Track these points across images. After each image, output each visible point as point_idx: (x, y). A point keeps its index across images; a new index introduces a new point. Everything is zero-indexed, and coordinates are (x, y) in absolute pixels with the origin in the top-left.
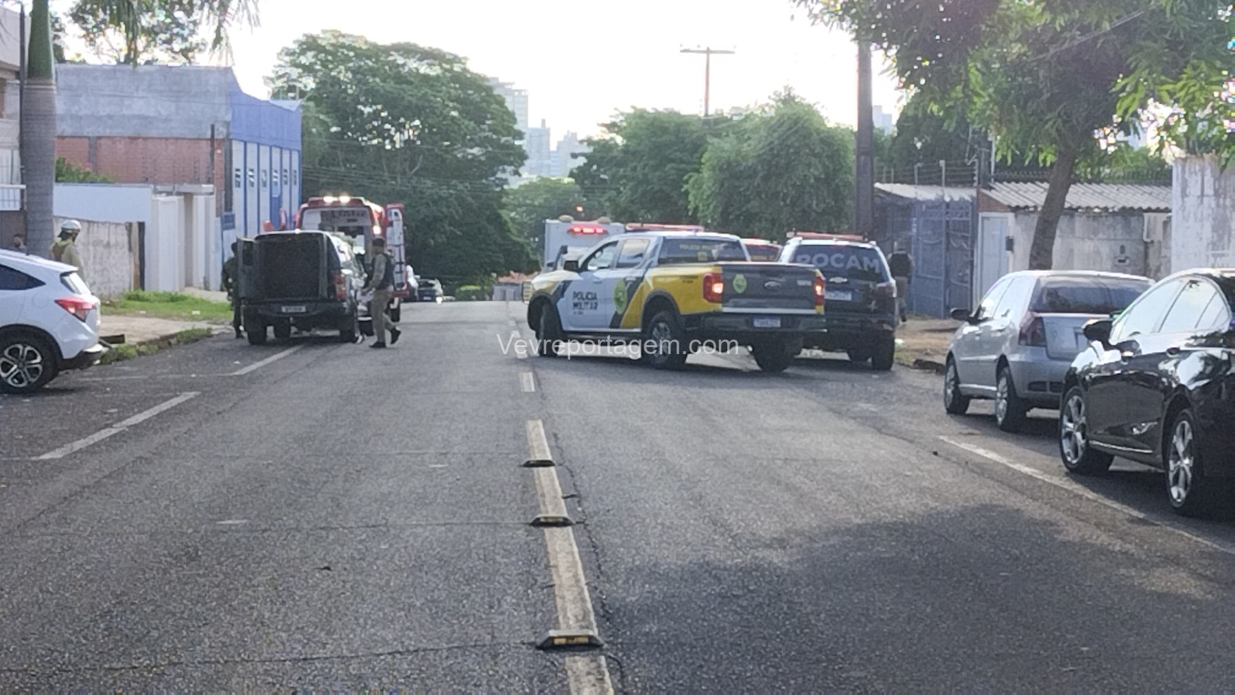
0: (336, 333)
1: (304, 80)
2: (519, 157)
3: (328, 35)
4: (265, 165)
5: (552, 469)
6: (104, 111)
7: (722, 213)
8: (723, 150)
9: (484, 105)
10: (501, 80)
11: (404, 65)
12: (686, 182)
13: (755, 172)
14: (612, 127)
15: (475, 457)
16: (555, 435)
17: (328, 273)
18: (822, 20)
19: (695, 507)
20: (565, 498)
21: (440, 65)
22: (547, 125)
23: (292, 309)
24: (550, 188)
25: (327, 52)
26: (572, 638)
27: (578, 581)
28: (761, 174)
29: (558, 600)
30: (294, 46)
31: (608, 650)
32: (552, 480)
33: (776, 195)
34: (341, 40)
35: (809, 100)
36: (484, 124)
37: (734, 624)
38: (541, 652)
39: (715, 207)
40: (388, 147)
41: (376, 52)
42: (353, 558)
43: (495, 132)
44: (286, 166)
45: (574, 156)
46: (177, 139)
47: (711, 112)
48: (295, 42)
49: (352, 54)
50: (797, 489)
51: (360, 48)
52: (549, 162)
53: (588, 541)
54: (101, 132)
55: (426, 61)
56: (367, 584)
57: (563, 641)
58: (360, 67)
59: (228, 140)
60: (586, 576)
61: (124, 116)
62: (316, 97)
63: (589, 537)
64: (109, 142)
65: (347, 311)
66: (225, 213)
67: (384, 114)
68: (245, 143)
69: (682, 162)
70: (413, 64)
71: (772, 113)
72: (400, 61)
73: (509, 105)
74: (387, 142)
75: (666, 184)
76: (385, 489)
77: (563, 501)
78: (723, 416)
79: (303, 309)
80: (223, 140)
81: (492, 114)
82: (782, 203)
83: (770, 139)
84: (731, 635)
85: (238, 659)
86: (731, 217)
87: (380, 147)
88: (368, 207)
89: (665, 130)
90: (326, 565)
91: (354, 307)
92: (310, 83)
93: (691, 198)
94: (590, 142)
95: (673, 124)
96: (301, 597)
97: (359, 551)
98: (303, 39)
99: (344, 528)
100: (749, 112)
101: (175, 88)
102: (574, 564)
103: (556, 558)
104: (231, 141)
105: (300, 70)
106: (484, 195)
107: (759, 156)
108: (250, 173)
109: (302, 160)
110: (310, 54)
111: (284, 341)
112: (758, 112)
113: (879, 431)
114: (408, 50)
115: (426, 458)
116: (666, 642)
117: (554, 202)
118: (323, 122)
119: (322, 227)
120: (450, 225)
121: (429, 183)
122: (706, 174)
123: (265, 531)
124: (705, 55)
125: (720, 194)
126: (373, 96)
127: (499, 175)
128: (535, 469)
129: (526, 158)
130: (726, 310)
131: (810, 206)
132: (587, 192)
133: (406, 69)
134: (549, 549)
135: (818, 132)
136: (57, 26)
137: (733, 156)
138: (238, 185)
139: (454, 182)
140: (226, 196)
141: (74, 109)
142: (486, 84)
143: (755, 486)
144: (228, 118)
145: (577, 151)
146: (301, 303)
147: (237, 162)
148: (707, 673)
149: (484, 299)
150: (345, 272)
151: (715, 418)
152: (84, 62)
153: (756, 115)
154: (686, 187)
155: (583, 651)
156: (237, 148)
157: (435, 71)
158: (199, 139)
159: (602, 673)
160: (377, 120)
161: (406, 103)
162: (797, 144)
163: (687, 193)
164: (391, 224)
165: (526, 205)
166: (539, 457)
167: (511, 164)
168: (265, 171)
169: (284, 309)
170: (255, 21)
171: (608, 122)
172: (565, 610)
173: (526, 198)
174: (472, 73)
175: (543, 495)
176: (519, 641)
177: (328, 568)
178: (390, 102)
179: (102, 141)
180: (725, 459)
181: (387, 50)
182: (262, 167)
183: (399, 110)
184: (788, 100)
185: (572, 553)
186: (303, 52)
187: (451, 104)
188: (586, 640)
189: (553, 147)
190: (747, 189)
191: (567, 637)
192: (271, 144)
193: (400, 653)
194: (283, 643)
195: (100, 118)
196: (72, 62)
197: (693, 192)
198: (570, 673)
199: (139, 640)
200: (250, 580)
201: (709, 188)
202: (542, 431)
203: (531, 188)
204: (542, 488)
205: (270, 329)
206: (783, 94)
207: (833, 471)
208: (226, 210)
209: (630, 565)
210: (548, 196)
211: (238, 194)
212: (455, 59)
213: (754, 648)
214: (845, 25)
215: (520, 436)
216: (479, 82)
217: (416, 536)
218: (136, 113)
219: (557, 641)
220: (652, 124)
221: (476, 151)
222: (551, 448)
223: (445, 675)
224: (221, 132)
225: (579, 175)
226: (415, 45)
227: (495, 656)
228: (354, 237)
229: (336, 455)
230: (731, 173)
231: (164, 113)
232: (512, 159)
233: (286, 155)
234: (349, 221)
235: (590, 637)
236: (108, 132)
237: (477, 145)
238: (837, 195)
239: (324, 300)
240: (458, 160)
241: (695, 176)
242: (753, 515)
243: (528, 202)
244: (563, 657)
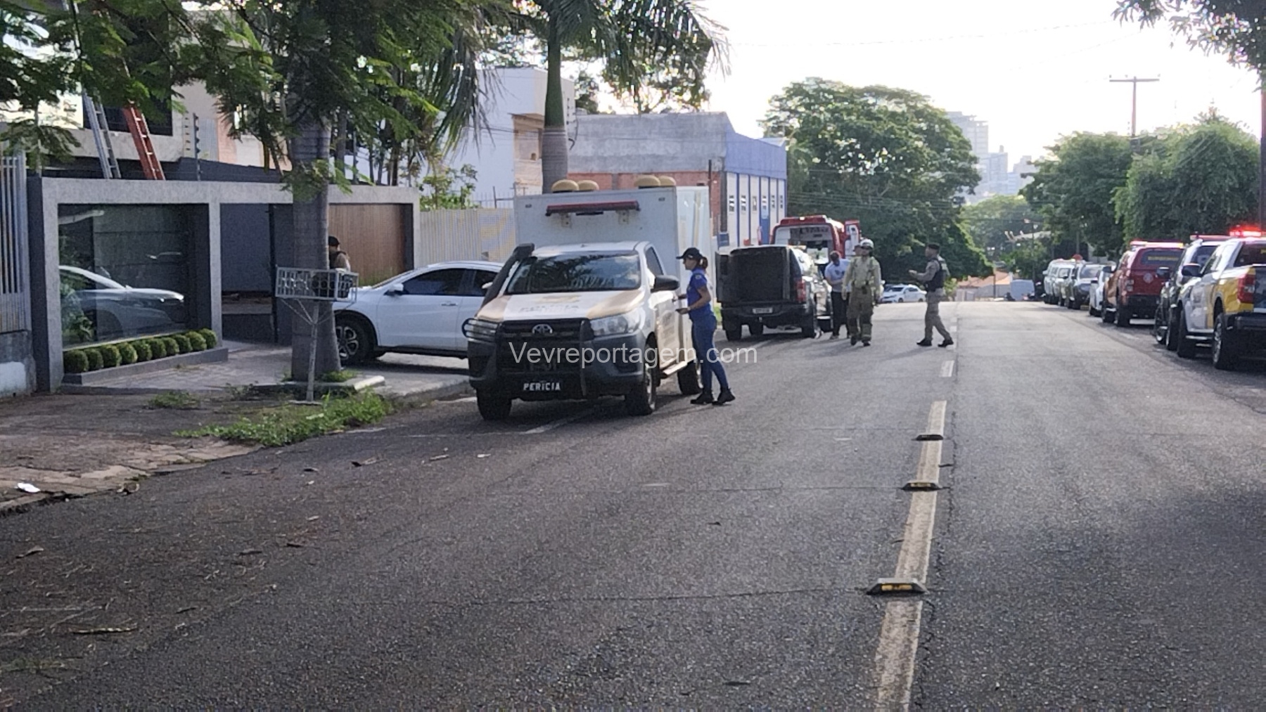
0: (799, 330)
1: (791, 121)
2: (972, 179)
3: (812, 82)
4: (755, 192)
5: (940, 442)
6: (624, 152)
7: (1146, 220)
8: (1145, 166)
9: (944, 135)
10: (965, 114)
11: (874, 105)
12: (1113, 195)
13: (1176, 184)
14: (1056, 149)
15: (877, 432)
16: (954, 414)
17: (791, 279)
18: (1200, 46)
19: (1054, 475)
20: (940, 466)
21: (906, 102)
22: (1005, 151)
23: (762, 311)
24: (1007, 206)
25: (810, 97)
26: (898, 585)
27: (925, 537)
28: (1181, 186)
29: (902, 552)
30: (782, 94)
31: (928, 596)
32: (936, 452)
33: (1194, 203)
34: (823, 86)
35: (1232, 120)
36: (943, 151)
37: (1048, 576)
38: (869, 597)
39: (1140, 215)
40: (862, 173)
41: (851, 95)
42: (742, 515)
43: (953, 158)
44: (773, 192)
45: (1023, 176)
46: (682, 173)
47: (1137, 133)
48: (784, 89)
49: (831, 97)
50: (1154, 460)
51: (839, 92)
52: (1007, 182)
53: (948, 503)
54: (623, 169)
55: (894, 100)
56: (744, 537)
57: (890, 588)
58: (837, 107)
59: (723, 174)
60: (934, 534)
61: (639, 156)
62: (800, 136)
63: (950, 500)
64: (628, 177)
65: (807, 311)
66: (721, 233)
67: (858, 146)
68: (738, 175)
69: (1112, 177)
70: (882, 103)
71: (1192, 132)
72: (871, 101)
73: (968, 135)
74: (861, 169)
75: (1096, 196)
76: (792, 459)
77: (938, 469)
78: (1111, 397)
79: (771, 310)
80: (719, 172)
81: (951, 143)
82: (1199, 211)
83: (1188, 154)
84: (1043, 585)
85: (616, 597)
86: (1153, 224)
87: (855, 175)
88: (830, 225)
89: (1095, 150)
90: (718, 520)
91: (813, 308)
92: (795, 123)
93: (1117, 209)
94: (1037, 164)
95: (1103, 145)
96: (686, 547)
97: (749, 510)
98: (791, 86)
99: (744, 490)
100: (1172, 132)
101: (680, 131)
102: (927, 523)
103: (914, 517)
104: (725, 173)
105: (788, 113)
106: (944, 212)
107: (1179, 170)
108: (743, 200)
109: (787, 188)
110: (796, 99)
111: (757, 337)
112: (1181, 132)
113: (1253, 409)
114: (878, 92)
115: (836, 433)
116: (982, 590)
117: (1010, 217)
118: (806, 154)
119: (791, 243)
120: (916, 238)
121: (896, 203)
122: (1131, 187)
123: (679, 492)
124: (1132, 84)
125: (1143, 204)
126: (846, 130)
127: (957, 194)
128: (924, 443)
129: (980, 179)
130: (1257, 310)
131: (1225, 212)
132: (1035, 206)
133: (876, 108)
134: (911, 511)
135: (1233, 147)
136: (592, 84)
137: (1155, 171)
138: (732, 209)
139: (917, 201)
140: (722, 218)
141: (600, 152)
142: (946, 117)
143: (1117, 457)
144: (723, 154)
145: (1025, 172)
146: (770, 305)
147: (731, 190)
148: (1008, 618)
149: (948, 300)
150: (806, 278)
151: (1105, 399)
152: (614, 113)
153: (1179, 134)
154: (1113, 199)
155: (906, 596)
156: (731, 181)
157: (901, 109)
158: (700, 173)
159: (914, 616)
160: (851, 151)
161: (874, 136)
162: (1213, 159)
163: (1114, 204)
164: (849, 238)
165: (983, 220)
166: (932, 432)
167: (967, 184)
168: (755, 197)
169: (754, 311)
170: (727, 71)
171: (1053, 145)
172: (904, 561)
173: (985, 213)
174: (933, 109)
175: (923, 465)
176: (853, 587)
177: (718, 523)
178: (862, 135)
179: (623, 177)
180: (1098, 434)
181: (861, 93)
182: (752, 194)
183: (870, 143)
184: (1215, 119)
185: (929, 514)
186: (790, 97)
187: (915, 136)
188: (909, 587)
189: (1010, 169)
190: (1168, 200)
191: (894, 585)
192: (760, 174)
193: (750, 595)
194: (657, 585)
195: (620, 158)
196: (605, 113)
197: (1118, 204)
198: (887, 615)
199: (543, 580)
200: (652, 532)
201: (1133, 199)
202: (944, 411)
203: (989, 205)
204: (925, 457)
205: (745, 327)
206: (1208, 115)
207: (1195, 444)
208: (722, 230)
209: (977, 524)
210: (1004, 211)
211: (731, 217)
212: (918, 98)
213: (1059, 597)
214: (1221, 49)
215: (924, 414)
216: (940, 116)
217: (802, 497)
218: (650, 153)
219: (884, 588)
220: (1085, 145)
221: (938, 174)
222: (946, 424)
223: (780, 615)
224: (717, 165)
225: (1030, 192)
226: (885, 88)
227: (827, 599)
228: (820, 249)
229: (762, 430)
230: (1153, 186)
231: (672, 152)
232: (968, 180)
233: (773, 184)
234: (816, 236)
235: (913, 585)
236: (627, 170)
237: (938, 169)
238: (1251, 201)
239: (788, 303)
240: (923, 183)
241: (1120, 190)
242: (1105, 482)
243: (986, 216)
244: (886, 602)
